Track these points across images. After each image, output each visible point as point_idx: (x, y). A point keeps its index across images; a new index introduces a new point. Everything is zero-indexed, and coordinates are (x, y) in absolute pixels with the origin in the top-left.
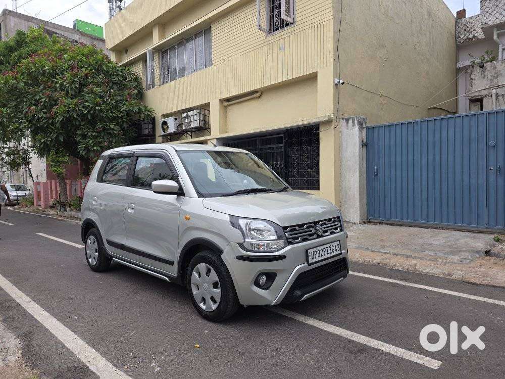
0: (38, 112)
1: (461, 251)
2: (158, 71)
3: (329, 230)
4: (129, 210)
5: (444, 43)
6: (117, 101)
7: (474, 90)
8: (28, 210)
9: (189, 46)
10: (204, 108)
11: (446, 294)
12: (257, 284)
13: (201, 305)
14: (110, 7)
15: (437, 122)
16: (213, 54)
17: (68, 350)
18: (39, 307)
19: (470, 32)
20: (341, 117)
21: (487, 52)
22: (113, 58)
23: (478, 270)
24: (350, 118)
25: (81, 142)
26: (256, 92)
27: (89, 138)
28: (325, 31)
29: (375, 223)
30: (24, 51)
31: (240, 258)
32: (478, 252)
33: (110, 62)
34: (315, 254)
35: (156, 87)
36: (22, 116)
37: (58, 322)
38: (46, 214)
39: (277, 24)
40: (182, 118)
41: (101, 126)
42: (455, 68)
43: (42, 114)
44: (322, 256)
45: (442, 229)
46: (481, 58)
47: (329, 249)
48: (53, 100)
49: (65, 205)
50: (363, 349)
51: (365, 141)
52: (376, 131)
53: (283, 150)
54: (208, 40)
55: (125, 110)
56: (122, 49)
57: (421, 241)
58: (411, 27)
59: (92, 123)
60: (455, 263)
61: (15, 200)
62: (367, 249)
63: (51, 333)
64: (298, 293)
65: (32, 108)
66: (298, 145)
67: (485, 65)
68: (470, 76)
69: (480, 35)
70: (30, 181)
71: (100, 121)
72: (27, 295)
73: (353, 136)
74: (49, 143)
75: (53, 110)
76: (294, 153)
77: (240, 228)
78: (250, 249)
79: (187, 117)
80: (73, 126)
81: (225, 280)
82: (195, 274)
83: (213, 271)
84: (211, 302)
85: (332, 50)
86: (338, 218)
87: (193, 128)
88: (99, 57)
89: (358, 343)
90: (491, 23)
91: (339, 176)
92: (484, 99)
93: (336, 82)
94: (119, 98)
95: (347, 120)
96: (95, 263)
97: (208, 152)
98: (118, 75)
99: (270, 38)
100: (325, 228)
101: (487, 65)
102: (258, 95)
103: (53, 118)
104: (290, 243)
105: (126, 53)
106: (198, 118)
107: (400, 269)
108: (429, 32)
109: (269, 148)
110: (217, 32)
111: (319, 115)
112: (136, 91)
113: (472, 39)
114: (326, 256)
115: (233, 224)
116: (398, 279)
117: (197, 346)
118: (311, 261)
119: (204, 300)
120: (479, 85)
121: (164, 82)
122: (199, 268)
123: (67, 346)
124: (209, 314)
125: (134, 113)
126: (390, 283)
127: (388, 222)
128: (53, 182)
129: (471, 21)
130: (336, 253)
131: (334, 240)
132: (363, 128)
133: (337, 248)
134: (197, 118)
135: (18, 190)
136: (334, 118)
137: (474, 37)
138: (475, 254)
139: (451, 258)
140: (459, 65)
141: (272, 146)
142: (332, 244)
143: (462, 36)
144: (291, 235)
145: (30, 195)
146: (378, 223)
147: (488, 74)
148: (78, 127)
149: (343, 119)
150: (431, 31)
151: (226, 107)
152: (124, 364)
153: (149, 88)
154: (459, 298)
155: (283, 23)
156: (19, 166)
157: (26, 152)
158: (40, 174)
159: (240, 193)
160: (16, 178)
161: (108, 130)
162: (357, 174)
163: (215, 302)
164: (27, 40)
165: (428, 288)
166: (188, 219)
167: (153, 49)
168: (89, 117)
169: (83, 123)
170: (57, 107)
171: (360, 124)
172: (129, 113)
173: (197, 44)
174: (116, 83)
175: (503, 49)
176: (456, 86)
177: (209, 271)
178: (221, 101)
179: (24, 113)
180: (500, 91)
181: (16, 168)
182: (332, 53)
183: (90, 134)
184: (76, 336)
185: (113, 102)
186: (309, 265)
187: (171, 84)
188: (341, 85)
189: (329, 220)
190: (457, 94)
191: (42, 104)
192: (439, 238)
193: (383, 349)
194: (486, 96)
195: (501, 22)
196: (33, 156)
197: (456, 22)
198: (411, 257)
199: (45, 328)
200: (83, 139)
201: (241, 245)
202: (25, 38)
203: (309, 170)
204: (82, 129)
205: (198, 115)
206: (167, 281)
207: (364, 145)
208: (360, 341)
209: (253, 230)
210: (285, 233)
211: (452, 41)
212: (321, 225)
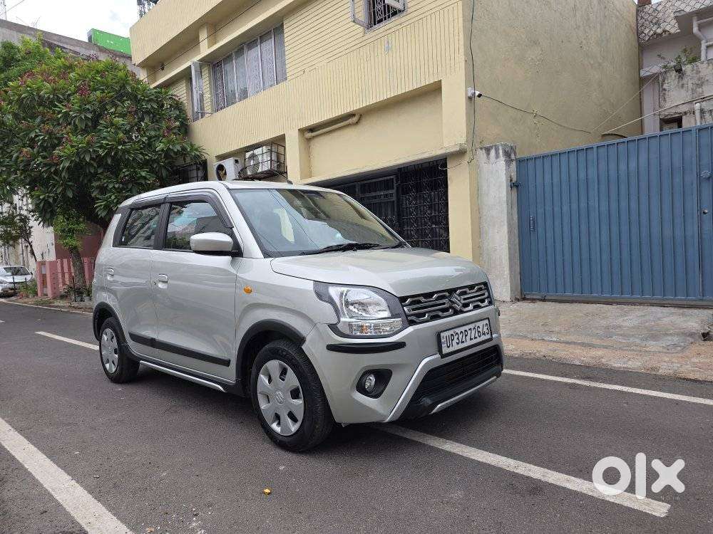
0: (34, 157)
1: (667, 334)
2: (209, 93)
3: (472, 302)
4: (160, 285)
5: (621, 42)
6: (150, 138)
7: (668, 105)
8: (30, 301)
9: (253, 55)
10: (277, 143)
11: (655, 398)
12: (361, 388)
13: (274, 426)
14: (141, 11)
15: (621, 147)
16: (287, 62)
17: (59, 505)
18: (22, 438)
19: (658, 24)
20: (478, 146)
21: (685, 51)
22: (142, 75)
23: (696, 361)
24: (492, 147)
25: (98, 199)
26: (351, 115)
27: (110, 191)
28: (451, 19)
29: (533, 300)
30: (14, 70)
31: (332, 348)
32: (692, 335)
33: (138, 82)
34: (452, 340)
35: (207, 115)
36: (11, 163)
37: (48, 460)
38: (57, 307)
39: (380, 13)
40: (245, 160)
41: (126, 173)
42: (638, 78)
43: (40, 159)
44: (463, 342)
45: (634, 304)
46: (676, 59)
47: (473, 332)
48: (56, 138)
49: (82, 293)
50: (537, 488)
51: (514, 179)
52: (531, 164)
53: (394, 199)
54: (280, 44)
55: (162, 150)
56: (155, 63)
57: (603, 323)
58: (575, 16)
59: (114, 170)
60: (659, 352)
61: (11, 289)
62: (525, 337)
63: (34, 478)
64: (427, 401)
65: (25, 150)
66: (417, 192)
67: (683, 69)
68: (662, 86)
69: (672, 27)
70: (32, 261)
71: (126, 166)
72: (7, 421)
73: (497, 173)
74: (51, 200)
75: (56, 152)
76: (410, 202)
77: (331, 301)
78: (347, 332)
79: (253, 156)
80: (86, 176)
81: (310, 386)
82: (263, 378)
83: (290, 371)
84: (289, 419)
85: (463, 47)
86: (485, 284)
87: (261, 173)
88: (121, 74)
89: (528, 477)
90: (688, 10)
91: (478, 233)
92: (684, 118)
93: (470, 94)
94: (153, 133)
95: (488, 150)
96: (114, 370)
97: (278, 190)
98: (150, 100)
99: (371, 34)
100: (465, 299)
101: (687, 68)
102: (355, 119)
103: (57, 164)
104: (412, 323)
105: (163, 69)
106: (269, 158)
107: (578, 363)
108: (601, 24)
109: (375, 197)
110: (292, 30)
111: (446, 145)
112: (178, 123)
113: (661, 35)
114: (469, 343)
115: (319, 296)
116: (578, 378)
117: (267, 491)
118: (445, 350)
119: (277, 417)
120: (676, 98)
121: (218, 108)
122: (269, 368)
123: (58, 498)
124: (286, 439)
125: (176, 153)
126: (566, 384)
127: (553, 298)
128: (65, 261)
129: (659, 8)
130: (483, 338)
131: (479, 318)
132: (512, 160)
133: (485, 330)
134: (267, 158)
135: (16, 274)
136: (468, 148)
137: (665, 31)
138: (688, 338)
139: (653, 345)
140: (643, 73)
141: (378, 193)
142: (478, 324)
143: (646, 31)
144: (413, 310)
145: (32, 280)
146: (538, 299)
147: (689, 82)
148: (94, 176)
149: (481, 149)
150: (602, 23)
151: (309, 140)
152: (147, 525)
153: (197, 119)
154: (677, 403)
155: (389, 12)
156: (15, 239)
157: (24, 220)
158: (46, 250)
159: (329, 250)
160: (13, 258)
161: (139, 178)
162: (505, 229)
163: (295, 420)
164: (18, 56)
165: (625, 389)
166: (249, 291)
167: (200, 60)
168: (109, 161)
169: (100, 171)
170: (61, 147)
171: (507, 154)
172: (167, 153)
173: (264, 51)
174: (148, 112)
175: (708, 47)
176: (641, 103)
177: (284, 372)
178: (302, 131)
179: (13, 159)
180: (707, 106)
181: (11, 242)
182: (462, 50)
183: (111, 186)
184: (74, 482)
185: (144, 139)
186: (443, 356)
187: (229, 111)
188: (477, 98)
189: (471, 287)
190: (641, 114)
191: (39, 144)
192: (631, 318)
193: (569, 486)
194: (685, 113)
195: (703, 6)
196: (35, 224)
197: (638, 11)
198: (591, 346)
199: (26, 470)
200: (102, 194)
201: (333, 327)
202: (15, 54)
203: (434, 226)
204: (99, 179)
205: (268, 153)
206: (220, 392)
207: (514, 185)
208: (531, 475)
209: (352, 304)
210: (403, 306)
211: (633, 38)
212: (460, 295)
